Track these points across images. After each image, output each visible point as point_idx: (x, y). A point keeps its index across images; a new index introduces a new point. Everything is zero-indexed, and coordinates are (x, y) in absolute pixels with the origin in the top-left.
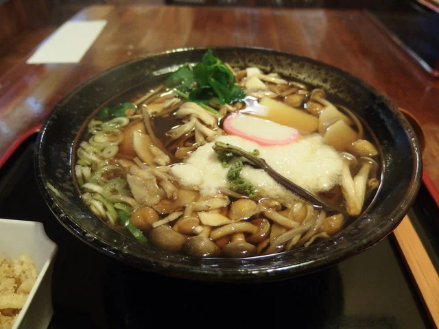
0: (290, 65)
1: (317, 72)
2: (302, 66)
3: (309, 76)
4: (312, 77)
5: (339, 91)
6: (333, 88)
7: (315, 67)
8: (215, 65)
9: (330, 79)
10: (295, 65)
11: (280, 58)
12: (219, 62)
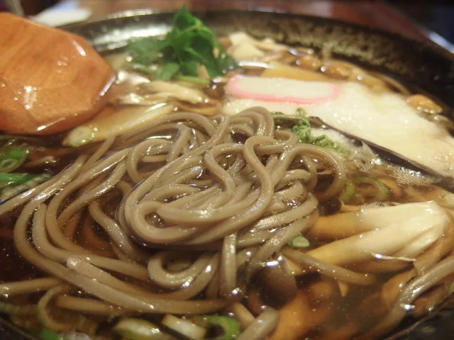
0: (312, 30)
1: (351, 38)
2: (330, 31)
3: (340, 44)
4: (344, 46)
5: (388, 61)
6: (378, 57)
7: (349, 30)
8: (193, 27)
9: (372, 45)
10: (319, 30)
11: (297, 22)
12: (198, 24)
